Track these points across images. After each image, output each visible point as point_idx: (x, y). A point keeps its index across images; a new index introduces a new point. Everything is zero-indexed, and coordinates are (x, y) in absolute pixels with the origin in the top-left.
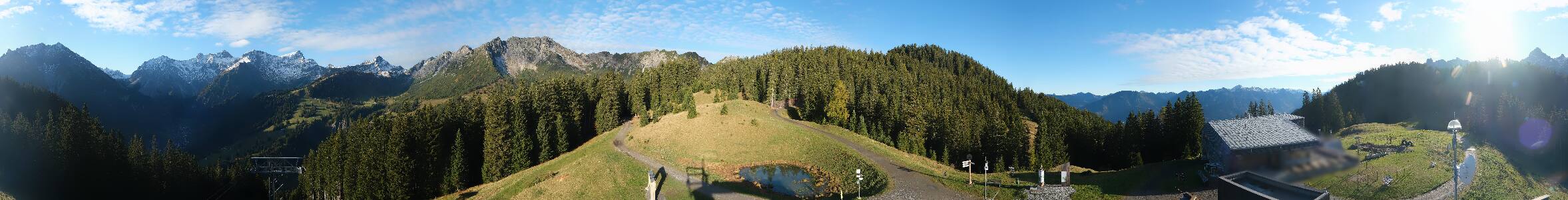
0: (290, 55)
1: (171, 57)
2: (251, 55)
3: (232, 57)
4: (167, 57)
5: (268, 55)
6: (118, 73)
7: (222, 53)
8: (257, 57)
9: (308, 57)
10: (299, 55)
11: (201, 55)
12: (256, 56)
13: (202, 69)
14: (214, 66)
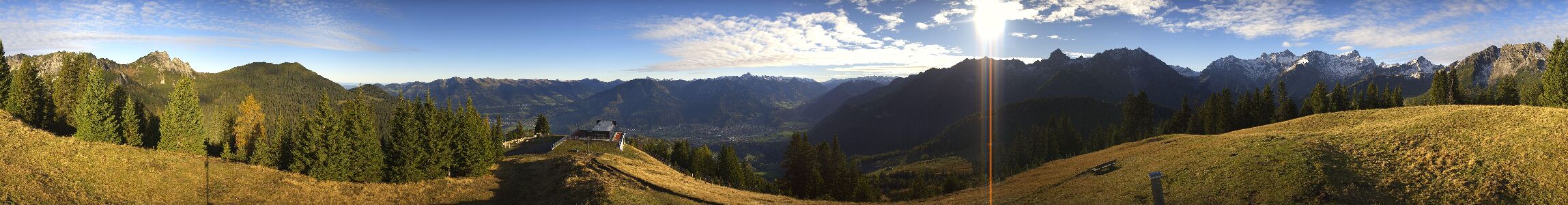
0: (1346, 54)
1: (1237, 56)
2: (1309, 55)
3: (1293, 56)
4: (1234, 57)
5: (1326, 54)
6: (1188, 70)
7: (1285, 52)
8: (1316, 57)
9: (1363, 56)
10: (1355, 53)
11: (1265, 55)
12: (1314, 56)
13: (1266, 69)
14: (1277, 65)
